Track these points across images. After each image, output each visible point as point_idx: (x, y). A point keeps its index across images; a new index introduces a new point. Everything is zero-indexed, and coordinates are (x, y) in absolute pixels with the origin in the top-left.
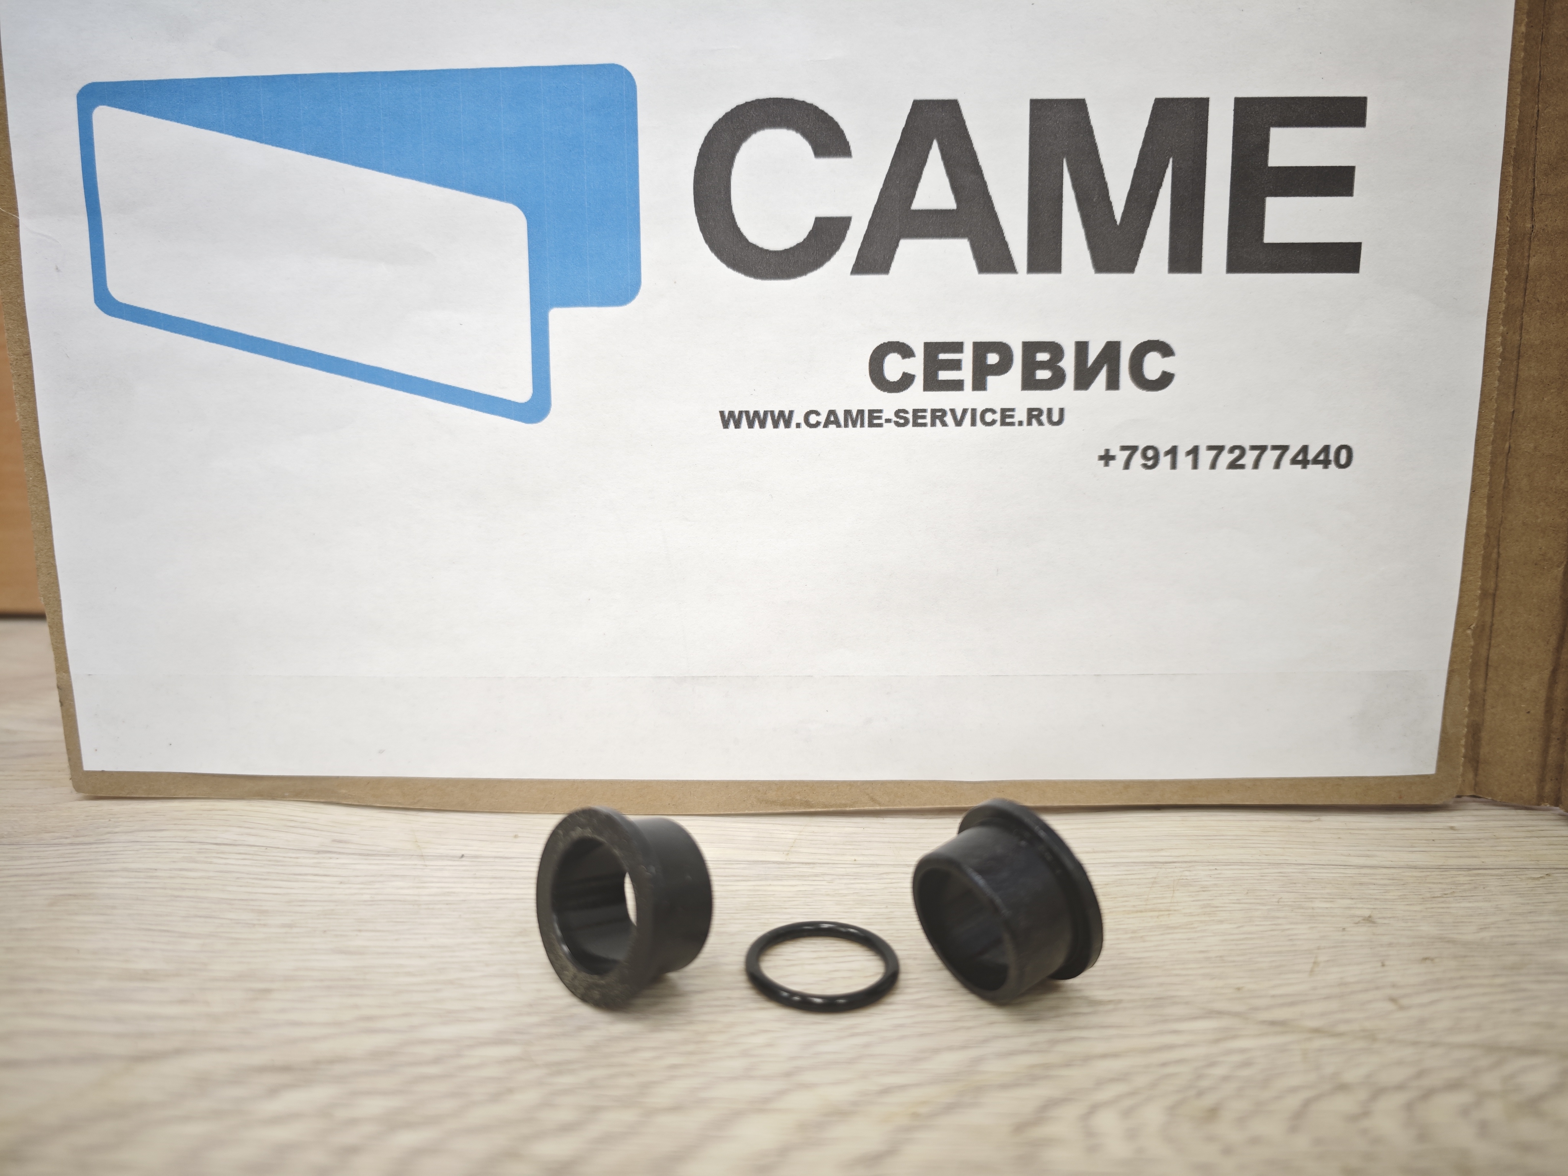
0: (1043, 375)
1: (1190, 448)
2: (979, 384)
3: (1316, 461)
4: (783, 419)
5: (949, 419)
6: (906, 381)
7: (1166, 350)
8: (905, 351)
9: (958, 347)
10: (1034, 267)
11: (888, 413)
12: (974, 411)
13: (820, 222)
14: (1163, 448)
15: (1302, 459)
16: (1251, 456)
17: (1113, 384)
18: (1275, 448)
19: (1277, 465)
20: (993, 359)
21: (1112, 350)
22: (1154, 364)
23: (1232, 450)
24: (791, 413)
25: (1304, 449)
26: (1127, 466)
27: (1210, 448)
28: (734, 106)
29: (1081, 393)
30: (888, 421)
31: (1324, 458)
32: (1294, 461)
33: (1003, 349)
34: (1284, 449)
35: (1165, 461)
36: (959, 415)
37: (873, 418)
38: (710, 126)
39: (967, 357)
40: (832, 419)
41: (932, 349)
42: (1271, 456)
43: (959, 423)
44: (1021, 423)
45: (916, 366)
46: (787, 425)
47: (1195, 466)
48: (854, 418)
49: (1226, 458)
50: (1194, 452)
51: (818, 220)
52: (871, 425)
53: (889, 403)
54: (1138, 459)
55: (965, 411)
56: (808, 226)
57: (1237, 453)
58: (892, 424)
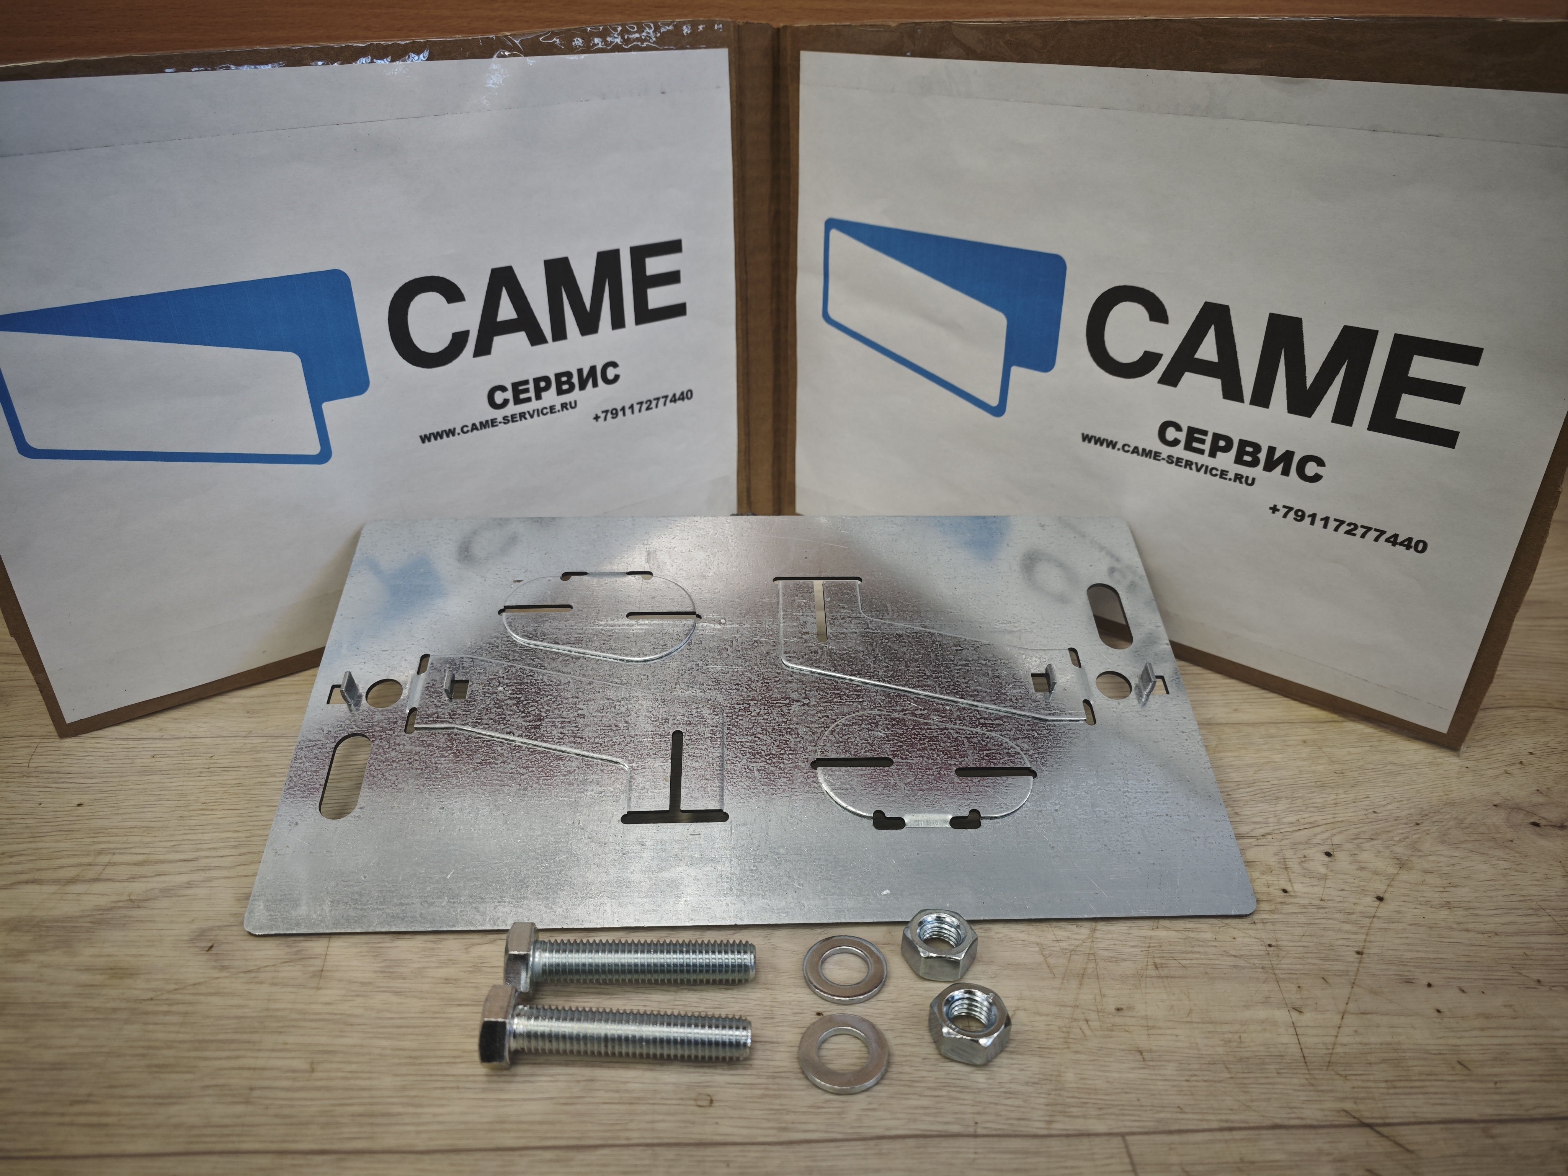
0: (565, 387)
1: (629, 405)
2: (538, 397)
3: (679, 399)
4: (451, 432)
5: (527, 416)
6: (506, 402)
7: (614, 365)
8: (503, 389)
9: (526, 382)
10: (555, 339)
11: (500, 419)
12: (538, 410)
13: (455, 336)
14: (619, 408)
15: (674, 400)
16: (654, 403)
17: (595, 385)
18: (663, 397)
19: (665, 404)
20: (543, 384)
21: (593, 369)
22: (611, 373)
23: (646, 402)
24: (454, 429)
25: (674, 395)
26: (605, 419)
27: (638, 404)
28: (403, 283)
29: (583, 392)
30: (500, 423)
31: (683, 397)
32: (671, 401)
33: (546, 379)
34: (666, 397)
35: (620, 413)
36: (531, 412)
37: (493, 423)
38: (392, 296)
39: (531, 386)
40: (474, 427)
41: (515, 386)
42: (662, 401)
43: (532, 416)
44: (559, 411)
45: (509, 395)
46: (453, 435)
47: (633, 412)
48: (484, 425)
49: (645, 406)
50: (632, 407)
51: (454, 334)
52: (493, 426)
53: (499, 414)
54: (609, 415)
55: (534, 411)
56: (449, 338)
57: (649, 403)
58: (502, 424)
